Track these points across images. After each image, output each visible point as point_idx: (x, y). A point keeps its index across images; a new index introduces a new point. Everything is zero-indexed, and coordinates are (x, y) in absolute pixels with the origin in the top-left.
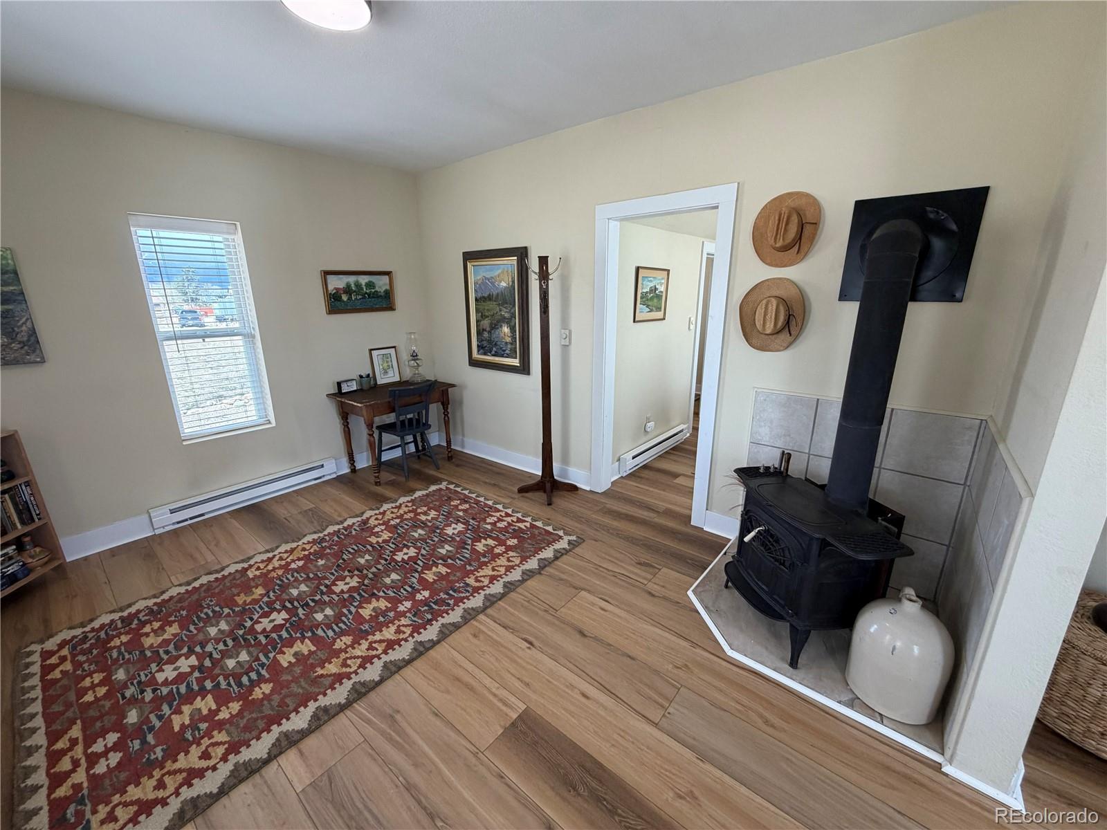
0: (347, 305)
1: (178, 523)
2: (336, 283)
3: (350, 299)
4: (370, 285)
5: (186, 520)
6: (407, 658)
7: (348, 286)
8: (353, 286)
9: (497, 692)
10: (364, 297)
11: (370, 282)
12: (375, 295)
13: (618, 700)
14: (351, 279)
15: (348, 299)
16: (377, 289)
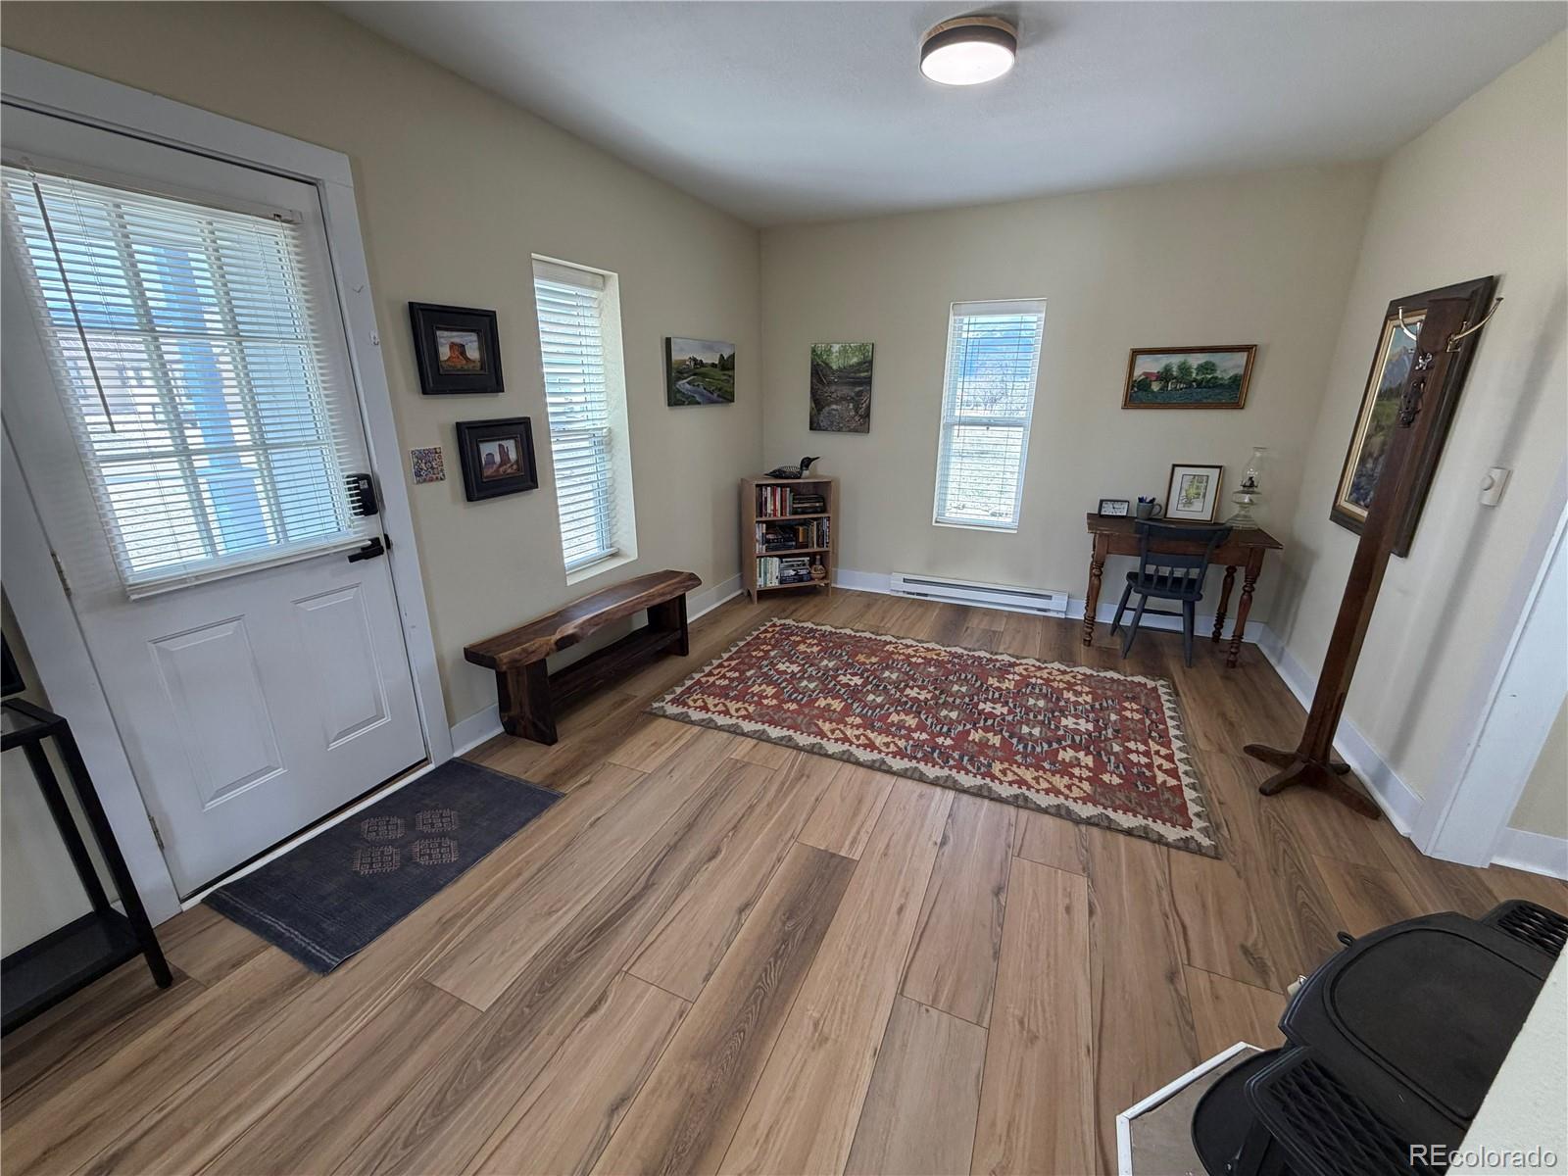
0: (1156, 398)
1: (909, 593)
2: (1148, 366)
3: (1163, 389)
4: (1207, 367)
5: (913, 594)
6: (861, 760)
7: (1167, 369)
8: (1174, 369)
9: (862, 833)
10: (1190, 386)
11: (1207, 363)
12: (1214, 385)
13: (914, 946)
14: (1176, 360)
15: (1161, 389)
16: (1218, 374)
